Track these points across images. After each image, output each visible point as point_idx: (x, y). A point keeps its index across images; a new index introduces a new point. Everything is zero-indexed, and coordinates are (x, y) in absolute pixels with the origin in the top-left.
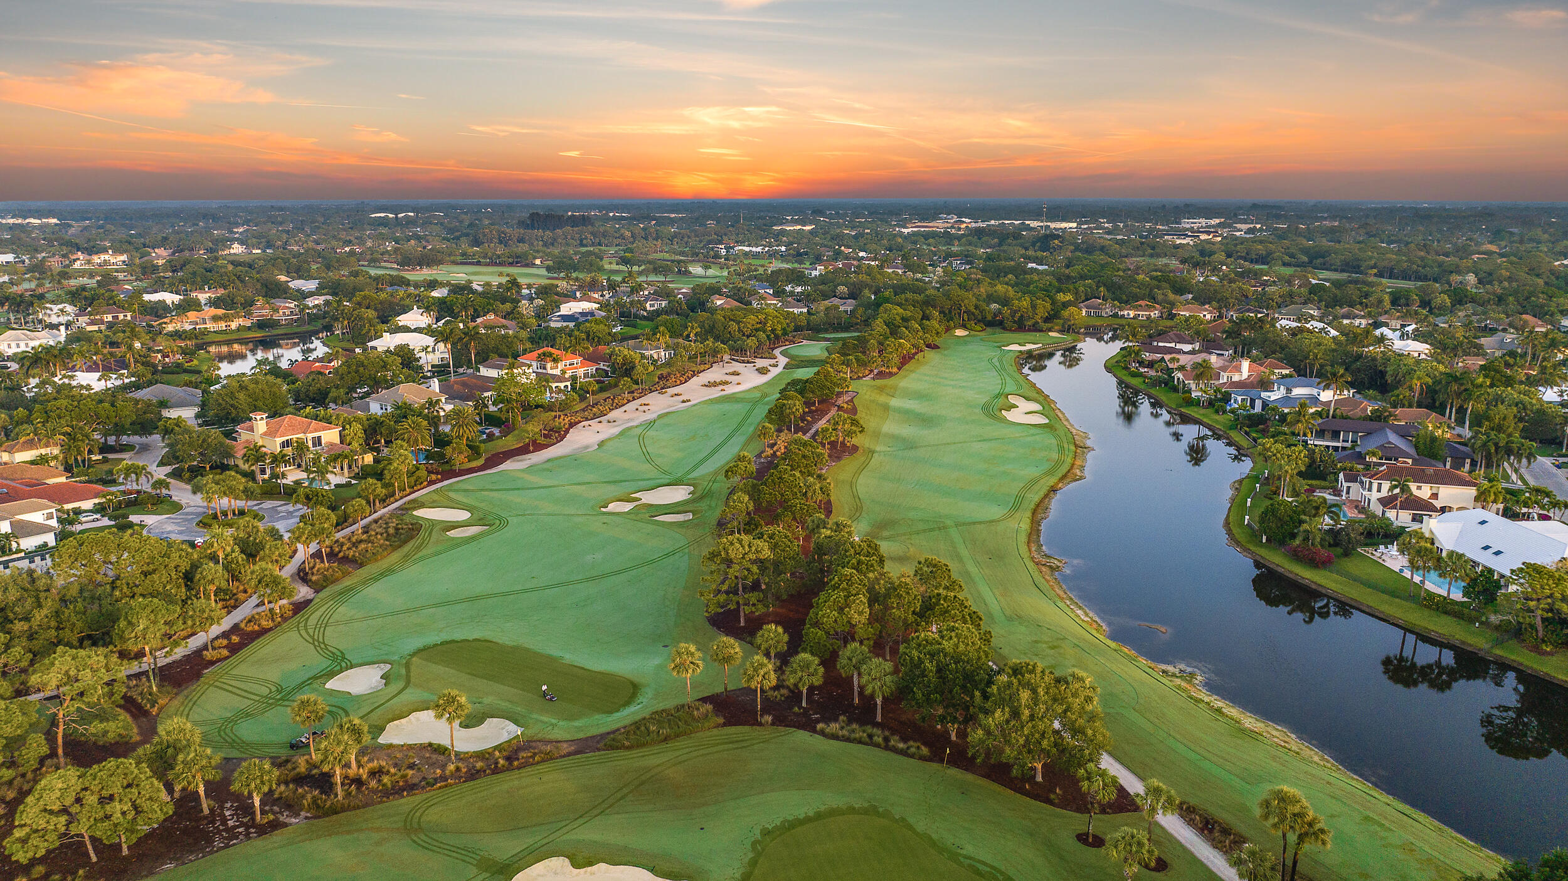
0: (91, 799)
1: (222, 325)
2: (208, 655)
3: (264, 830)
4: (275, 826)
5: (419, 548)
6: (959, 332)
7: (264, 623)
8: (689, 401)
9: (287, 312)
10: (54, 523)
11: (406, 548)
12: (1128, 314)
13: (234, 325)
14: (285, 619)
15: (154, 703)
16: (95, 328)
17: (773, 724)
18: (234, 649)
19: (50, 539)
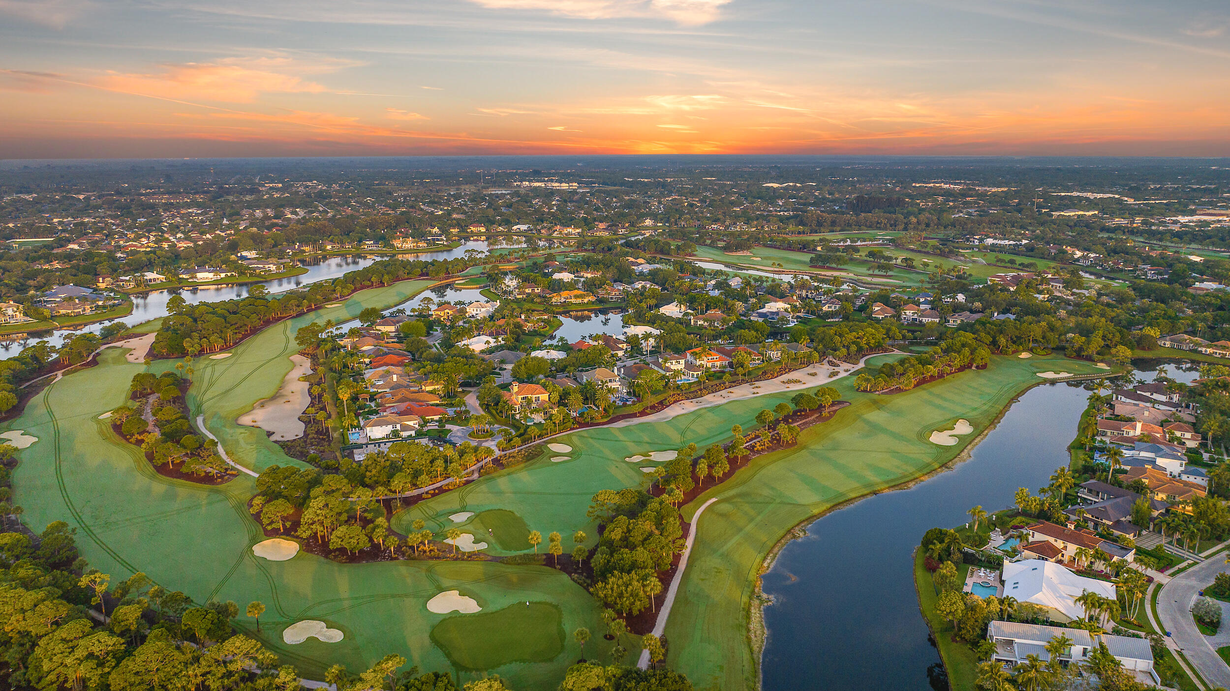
0: (347, 537)
1: (579, 301)
2: (424, 496)
3: (392, 559)
4: (396, 559)
5: (532, 464)
6: (1024, 355)
7: (450, 487)
8: (757, 393)
9: (617, 293)
10: (417, 426)
11: (528, 463)
12: (1206, 351)
13: (586, 301)
14: (459, 486)
15: (395, 509)
16: (521, 296)
17: (560, 569)
18: (433, 495)
19: (413, 433)
